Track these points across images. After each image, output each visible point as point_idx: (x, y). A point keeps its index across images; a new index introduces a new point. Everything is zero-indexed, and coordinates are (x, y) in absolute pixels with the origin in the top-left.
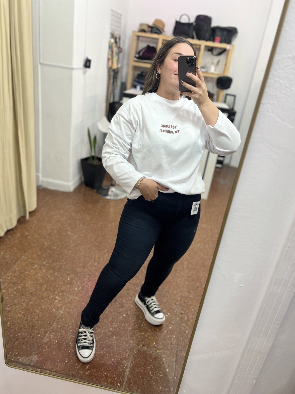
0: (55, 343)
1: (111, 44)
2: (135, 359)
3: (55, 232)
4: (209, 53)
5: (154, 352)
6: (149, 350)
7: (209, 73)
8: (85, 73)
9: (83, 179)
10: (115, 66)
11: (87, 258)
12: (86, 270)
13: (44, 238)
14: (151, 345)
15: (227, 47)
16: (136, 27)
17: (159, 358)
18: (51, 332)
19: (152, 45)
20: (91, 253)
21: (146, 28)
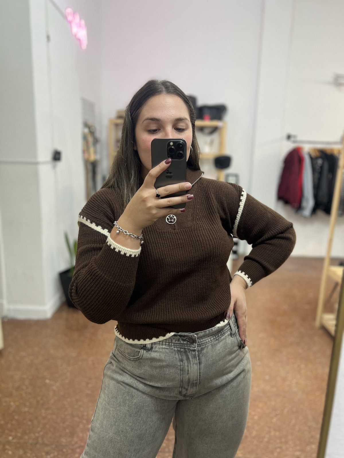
1: (85, 135)
3: (27, 382)
8: (54, 167)
9: (64, 299)
10: (92, 158)
11: (76, 419)
12: (75, 439)
13: (10, 395)
15: (219, 124)
16: (113, 115)
20: (82, 409)
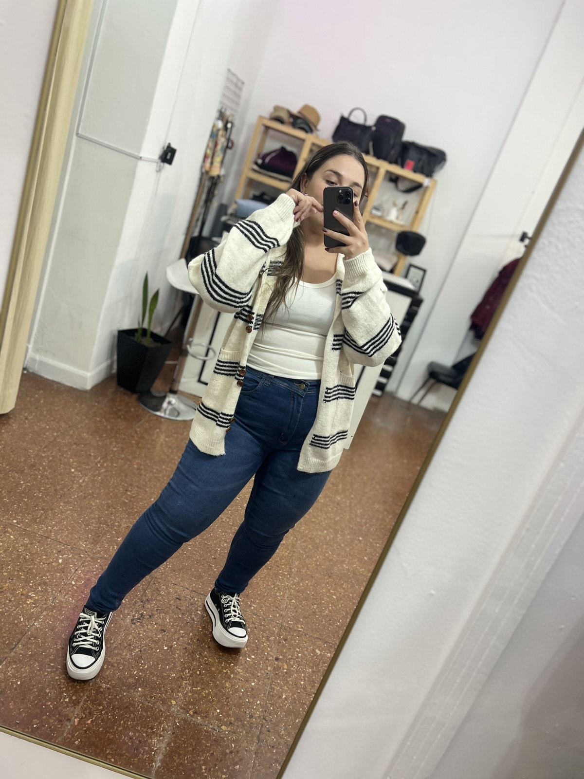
0: (15, 687)
1: (215, 130)
2: (176, 737)
4: (391, 185)
5: (216, 728)
6: (207, 722)
7: (386, 221)
8: (159, 171)
9: (114, 371)
10: (215, 172)
13: (21, 472)
14: (212, 714)
15: (426, 181)
16: (267, 111)
17: (224, 741)
18: (9, 662)
19: (289, 148)
21: (285, 116)
